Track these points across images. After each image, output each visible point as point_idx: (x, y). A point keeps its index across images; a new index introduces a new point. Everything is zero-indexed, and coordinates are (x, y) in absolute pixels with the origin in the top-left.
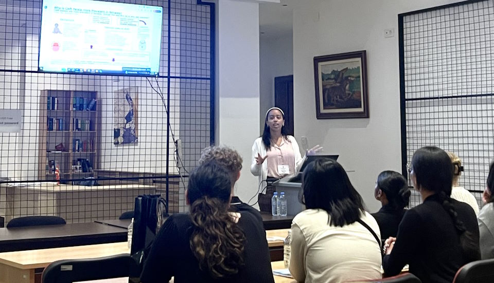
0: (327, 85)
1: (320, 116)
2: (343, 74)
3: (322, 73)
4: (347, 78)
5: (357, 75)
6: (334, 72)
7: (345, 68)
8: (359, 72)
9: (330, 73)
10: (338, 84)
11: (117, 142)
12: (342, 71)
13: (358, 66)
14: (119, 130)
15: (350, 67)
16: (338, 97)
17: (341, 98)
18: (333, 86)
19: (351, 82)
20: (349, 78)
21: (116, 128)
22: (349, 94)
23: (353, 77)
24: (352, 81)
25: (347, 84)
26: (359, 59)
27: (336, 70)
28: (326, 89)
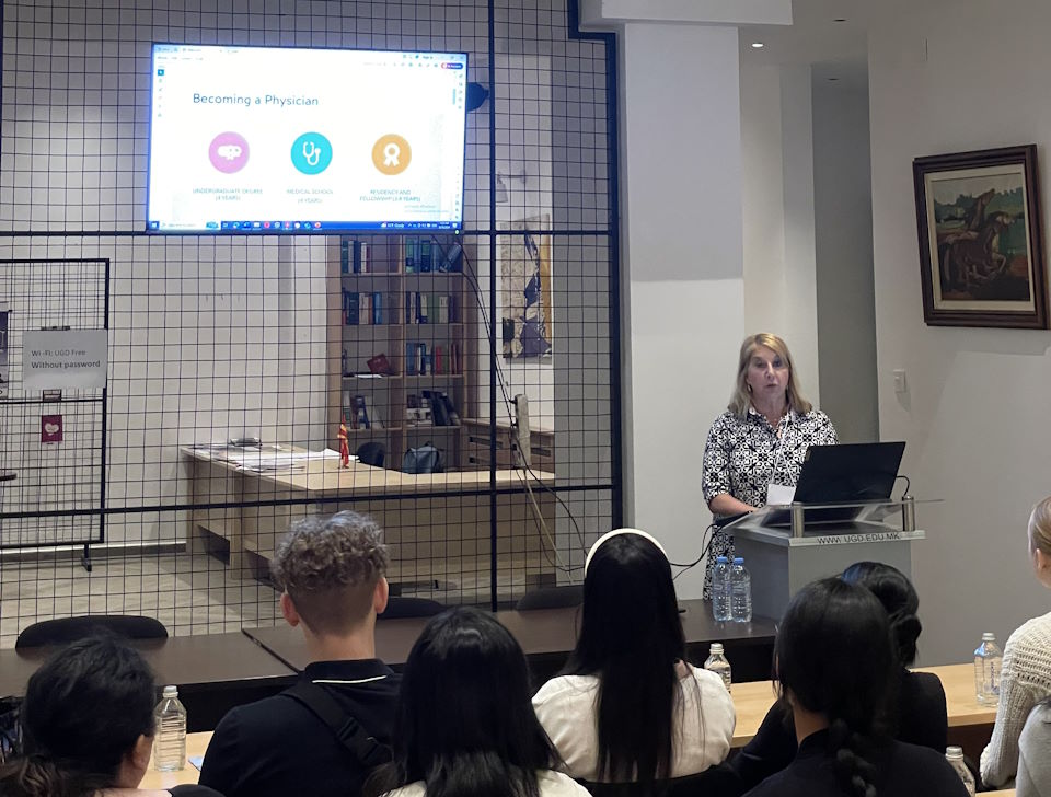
0: (948, 235)
1: (933, 317)
2: (983, 207)
3: (935, 202)
4: (993, 216)
5: (1017, 211)
6: (962, 200)
7: (988, 190)
8: (1023, 203)
9: (954, 202)
10: (974, 234)
11: (508, 352)
12: (981, 197)
13: (1019, 186)
14: (512, 322)
15: (1000, 190)
16: (974, 267)
17: (981, 271)
18: (961, 238)
19: (1004, 229)
20: (999, 218)
21: (507, 317)
22: (1000, 262)
23: (1007, 216)
24: (1006, 226)
25: (994, 234)
26: (1020, 168)
27: (966, 194)
28: (947, 244)
